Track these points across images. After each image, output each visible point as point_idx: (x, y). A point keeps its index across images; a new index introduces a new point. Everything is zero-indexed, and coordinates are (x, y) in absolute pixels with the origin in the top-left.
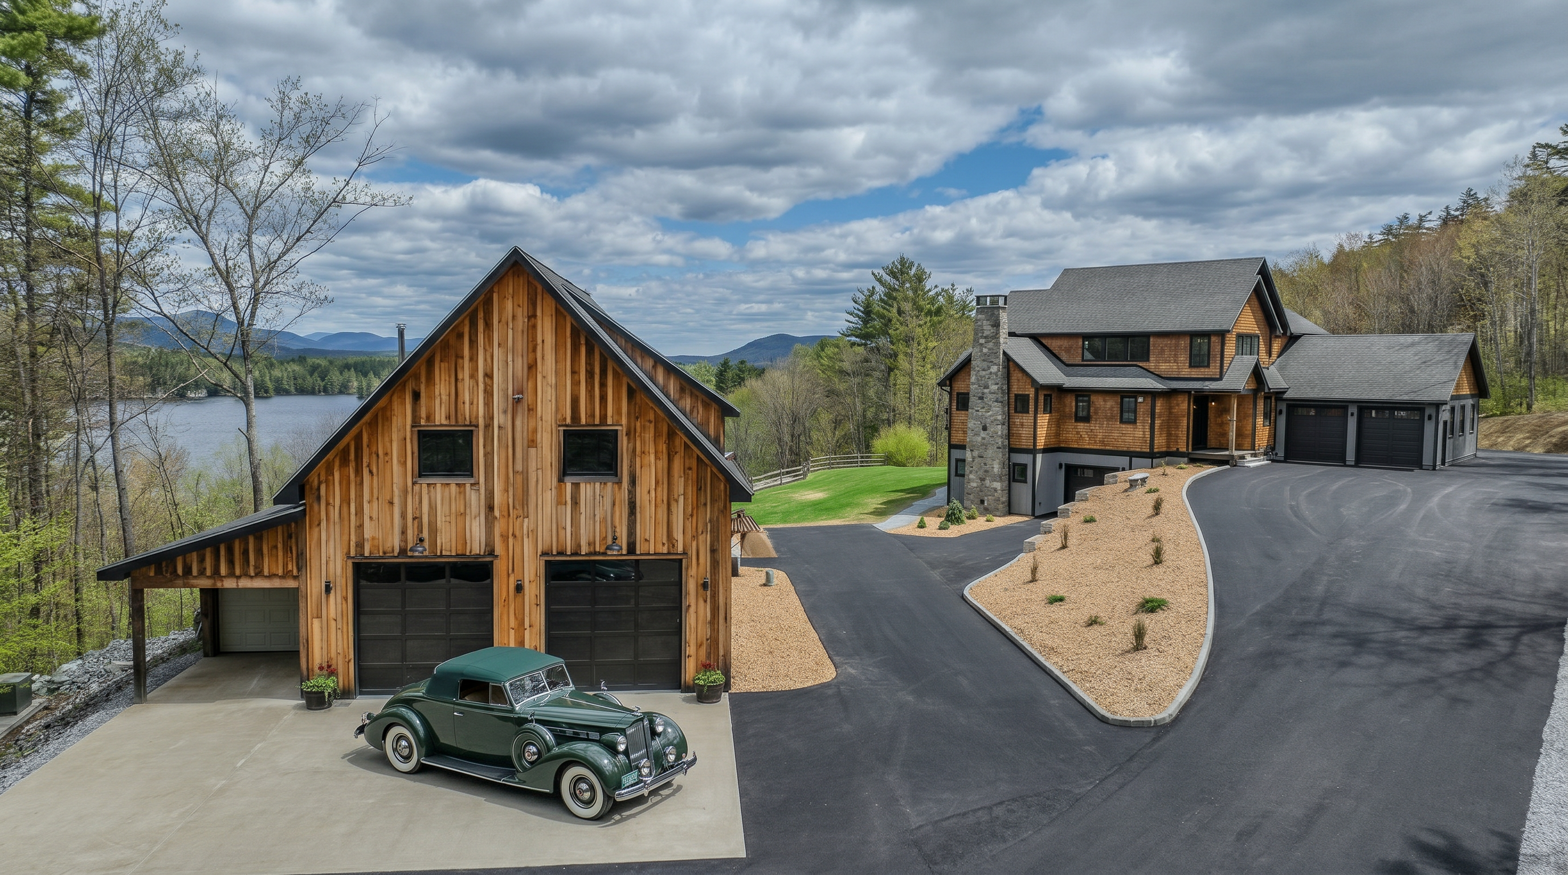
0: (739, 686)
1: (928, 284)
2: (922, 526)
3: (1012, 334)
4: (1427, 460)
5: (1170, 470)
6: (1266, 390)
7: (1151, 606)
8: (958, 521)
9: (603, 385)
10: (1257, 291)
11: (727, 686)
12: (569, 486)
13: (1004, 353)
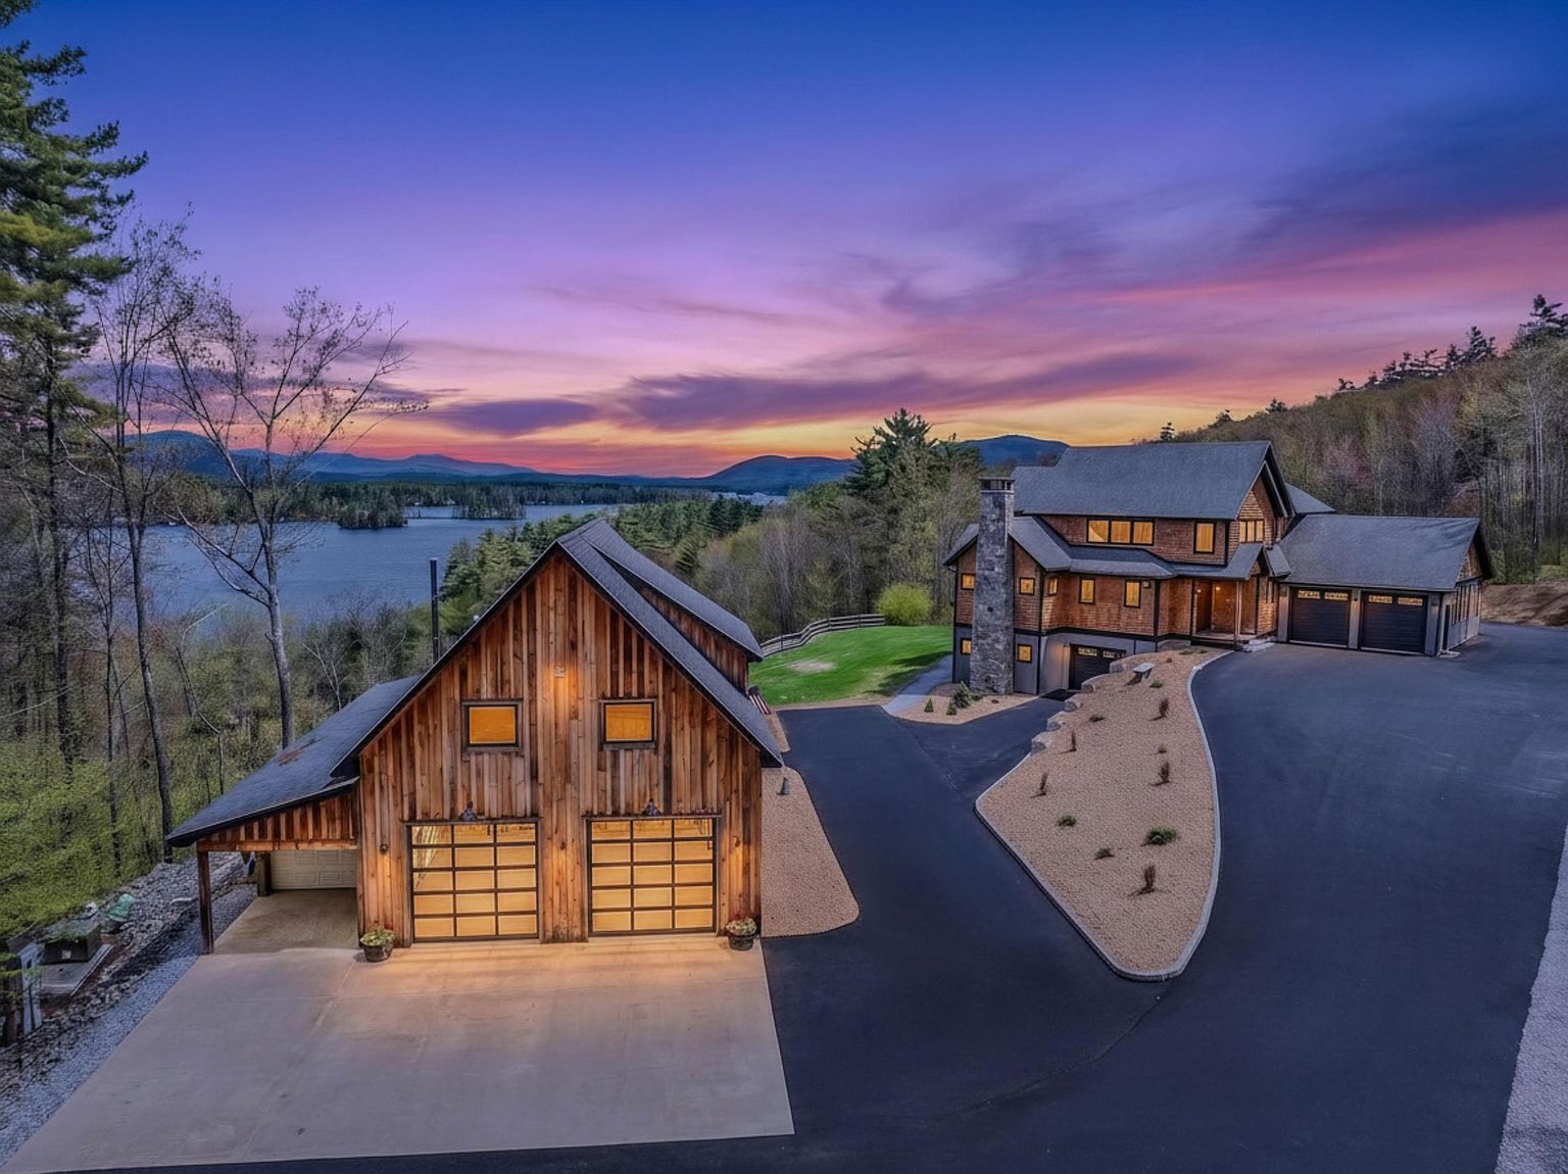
0: (769, 929)
1: (928, 438)
2: (929, 709)
3: (1017, 514)
4: (1429, 646)
5: (1174, 654)
6: (1271, 575)
7: (1158, 838)
8: (964, 705)
9: (641, 661)
10: (1263, 475)
11: (758, 931)
12: (608, 753)
13: (1010, 538)
